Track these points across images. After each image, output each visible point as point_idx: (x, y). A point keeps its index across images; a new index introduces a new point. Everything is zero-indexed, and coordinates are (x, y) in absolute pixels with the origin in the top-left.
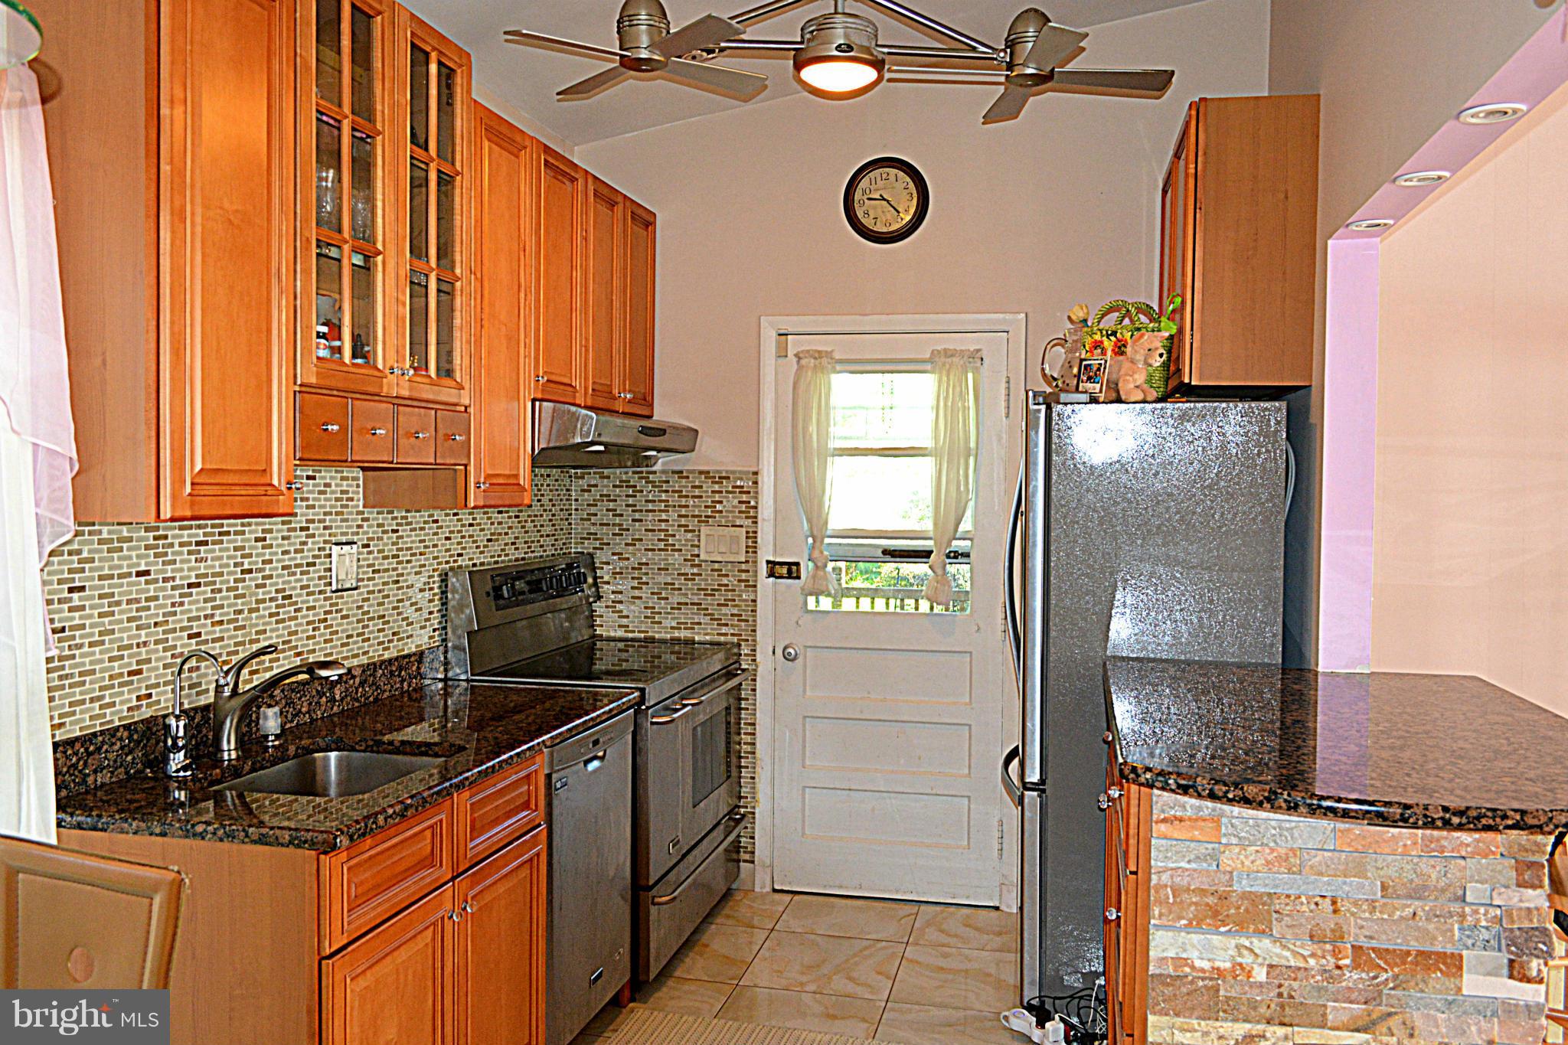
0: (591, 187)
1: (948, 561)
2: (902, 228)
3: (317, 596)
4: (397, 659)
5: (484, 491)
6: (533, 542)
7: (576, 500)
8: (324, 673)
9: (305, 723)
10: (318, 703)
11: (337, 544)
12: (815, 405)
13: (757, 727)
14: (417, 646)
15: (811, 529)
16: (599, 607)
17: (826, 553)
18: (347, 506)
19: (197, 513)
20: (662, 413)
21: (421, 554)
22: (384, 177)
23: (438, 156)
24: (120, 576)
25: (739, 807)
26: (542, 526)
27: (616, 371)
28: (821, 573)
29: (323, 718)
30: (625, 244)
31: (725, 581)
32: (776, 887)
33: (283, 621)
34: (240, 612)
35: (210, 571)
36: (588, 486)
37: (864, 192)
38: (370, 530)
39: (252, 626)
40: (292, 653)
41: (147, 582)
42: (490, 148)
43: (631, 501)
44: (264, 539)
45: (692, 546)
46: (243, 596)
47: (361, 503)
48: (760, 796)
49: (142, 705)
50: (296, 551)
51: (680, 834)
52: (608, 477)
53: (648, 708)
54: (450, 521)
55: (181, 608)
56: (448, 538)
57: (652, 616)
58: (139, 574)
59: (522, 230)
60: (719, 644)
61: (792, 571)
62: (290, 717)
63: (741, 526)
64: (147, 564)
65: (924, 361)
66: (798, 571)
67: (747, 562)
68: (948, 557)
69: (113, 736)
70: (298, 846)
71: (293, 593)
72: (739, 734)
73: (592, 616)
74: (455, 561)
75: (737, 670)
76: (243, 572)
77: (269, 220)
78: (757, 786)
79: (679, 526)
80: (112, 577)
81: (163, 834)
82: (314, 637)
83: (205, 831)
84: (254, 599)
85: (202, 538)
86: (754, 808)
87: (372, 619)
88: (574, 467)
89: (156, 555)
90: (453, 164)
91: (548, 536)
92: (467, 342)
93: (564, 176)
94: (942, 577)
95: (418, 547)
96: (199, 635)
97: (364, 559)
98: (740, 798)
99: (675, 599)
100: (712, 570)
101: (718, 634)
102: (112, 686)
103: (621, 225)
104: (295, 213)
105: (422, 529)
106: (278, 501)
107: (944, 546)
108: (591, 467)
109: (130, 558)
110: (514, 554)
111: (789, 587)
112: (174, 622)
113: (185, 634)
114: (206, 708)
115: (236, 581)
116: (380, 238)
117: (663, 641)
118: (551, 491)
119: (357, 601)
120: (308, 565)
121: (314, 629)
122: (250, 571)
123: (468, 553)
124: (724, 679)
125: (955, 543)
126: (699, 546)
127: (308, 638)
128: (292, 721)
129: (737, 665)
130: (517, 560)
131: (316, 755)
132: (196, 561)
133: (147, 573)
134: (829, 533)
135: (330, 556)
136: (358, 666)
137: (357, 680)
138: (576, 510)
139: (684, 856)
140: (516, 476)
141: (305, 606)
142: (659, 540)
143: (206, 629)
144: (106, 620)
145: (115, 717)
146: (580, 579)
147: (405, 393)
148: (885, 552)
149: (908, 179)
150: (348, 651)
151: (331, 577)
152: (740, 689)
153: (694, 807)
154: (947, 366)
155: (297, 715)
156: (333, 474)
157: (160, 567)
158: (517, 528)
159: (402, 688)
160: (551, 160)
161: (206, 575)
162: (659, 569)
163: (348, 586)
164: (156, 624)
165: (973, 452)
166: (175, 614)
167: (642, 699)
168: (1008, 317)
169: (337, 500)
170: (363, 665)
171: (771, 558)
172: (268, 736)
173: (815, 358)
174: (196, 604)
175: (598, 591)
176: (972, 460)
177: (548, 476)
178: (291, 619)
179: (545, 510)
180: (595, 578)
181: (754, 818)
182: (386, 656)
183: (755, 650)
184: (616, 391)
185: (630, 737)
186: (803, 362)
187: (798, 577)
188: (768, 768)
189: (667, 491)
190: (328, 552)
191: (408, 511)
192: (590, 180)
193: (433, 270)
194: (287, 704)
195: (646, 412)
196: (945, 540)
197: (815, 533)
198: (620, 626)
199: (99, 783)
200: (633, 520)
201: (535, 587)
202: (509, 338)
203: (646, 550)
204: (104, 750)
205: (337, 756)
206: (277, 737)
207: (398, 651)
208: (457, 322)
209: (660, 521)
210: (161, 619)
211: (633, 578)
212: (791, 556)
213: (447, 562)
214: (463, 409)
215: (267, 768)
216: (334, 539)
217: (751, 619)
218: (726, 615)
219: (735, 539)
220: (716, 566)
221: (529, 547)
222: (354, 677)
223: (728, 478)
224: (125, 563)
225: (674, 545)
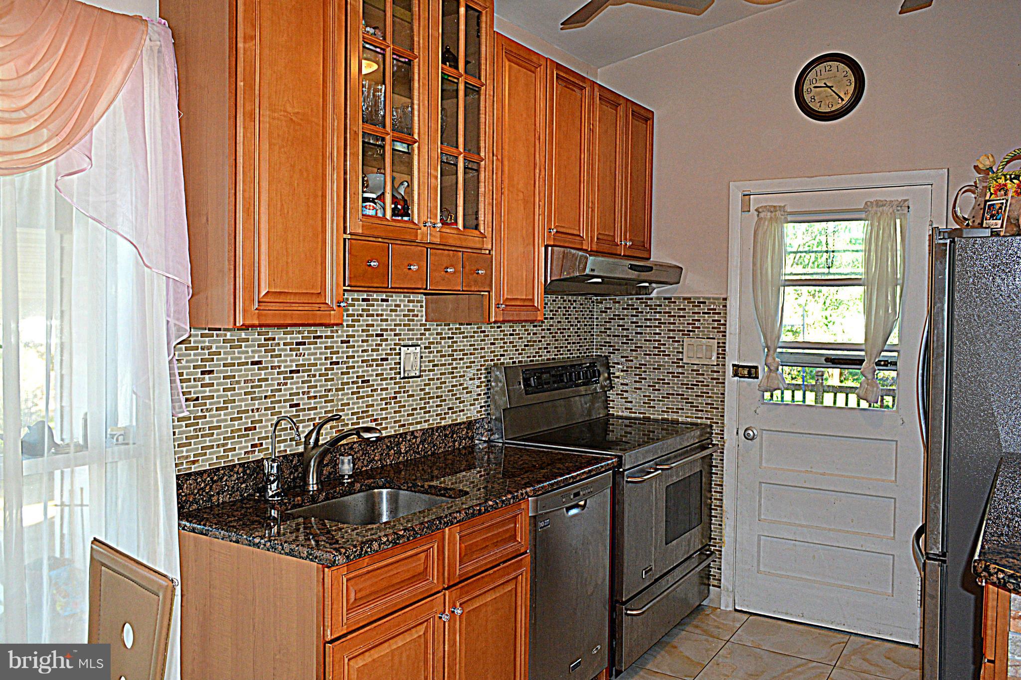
0: (597, 94)
1: (876, 368)
2: (842, 107)
3: (389, 381)
4: (450, 426)
5: (503, 310)
6: (562, 347)
7: (597, 318)
8: (366, 435)
9: (378, 467)
10: (388, 454)
11: (404, 346)
12: (770, 248)
13: (724, 487)
14: (467, 418)
15: (766, 342)
16: (611, 394)
17: (777, 359)
18: (413, 320)
19: (262, 322)
20: (657, 256)
21: (471, 354)
22: (419, 88)
23: (466, 72)
24: (239, 364)
25: (710, 545)
26: (569, 336)
27: (618, 225)
28: (773, 374)
29: (391, 465)
30: (627, 134)
31: (701, 378)
32: (737, 608)
33: (363, 397)
34: (330, 390)
35: (307, 363)
36: (605, 308)
37: (811, 82)
38: (430, 337)
39: (338, 400)
40: (369, 419)
41: (259, 369)
42: (510, 67)
43: (635, 319)
44: (348, 342)
45: (678, 352)
46: (332, 380)
47: (424, 319)
48: (725, 539)
49: (255, 451)
50: (373, 350)
51: (653, 564)
52: (619, 302)
53: (625, 470)
54: (495, 331)
55: (285, 387)
56: (492, 344)
57: (648, 402)
58: (253, 363)
59: (538, 125)
60: (696, 424)
61: (752, 372)
62: (365, 462)
63: (714, 339)
64: (259, 357)
65: (860, 210)
66: (757, 373)
67: (718, 365)
68: (878, 364)
69: (232, 471)
70: (311, 560)
71: (370, 378)
72: (711, 491)
73: (607, 401)
74: (498, 360)
75: (709, 444)
76: (331, 363)
77: (324, 119)
78: (724, 531)
79: (668, 338)
80: (233, 364)
81: (237, 542)
82: (387, 409)
83: (260, 542)
84: (340, 382)
85: (301, 340)
86: (721, 547)
87: (432, 398)
88: (596, 295)
89: (266, 351)
90: (480, 78)
91: (574, 343)
92: (489, 204)
93: (574, 86)
94: (872, 381)
95: (468, 349)
96: (298, 405)
97: (426, 357)
98: (710, 539)
99: (665, 390)
100: (692, 370)
101: (696, 417)
102: (234, 437)
103: (623, 120)
104: (346, 114)
105: (471, 337)
106: (330, 314)
107: (874, 356)
108: (608, 295)
109: (247, 352)
110: (546, 356)
111: (749, 384)
112: (279, 396)
113: (288, 404)
114: (300, 455)
115: (326, 369)
116: (416, 131)
117: (656, 420)
118: (576, 311)
119: (420, 385)
120: (382, 360)
121: (386, 404)
122: (337, 363)
123: (509, 355)
124: (699, 450)
125: (883, 354)
126: (682, 353)
127: (382, 409)
128: (367, 466)
129: (709, 441)
130: (548, 359)
131: (376, 490)
132: (296, 355)
133: (260, 363)
134: (780, 344)
135: (400, 354)
136: (420, 430)
137: (419, 440)
138: (597, 325)
139: (656, 580)
140: (532, 300)
141: (379, 388)
142: (654, 348)
143: (304, 402)
144: (229, 393)
145: (234, 458)
146: (596, 374)
147: (438, 241)
148: (827, 360)
149: (848, 69)
150: (412, 419)
151: (400, 368)
152: (711, 459)
153: (667, 544)
154: (879, 214)
155: (371, 461)
156: (402, 298)
157: (269, 359)
158: (549, 337)
159: (454, 446)
160: (562, 74)
161: (304, 365)
162: (654, 369)
163: (413, 374)
164: (266, 397)
165: (900, 282)
166: (280, 390)
167: (620, 464)
168: (933, 172)
169: (405, 316)
170: (424, 429)
171: (736, 363)
172: (344, 476)
173: (771, 212)
174: (295, 384)
175: (611, 383)
176: (899, 288)
177: (575, 301)
178: (368, 396)
179: (572, 325)
180: (609, 374)
181: (721, 555)
182: (443, 423)
183: (723, 431)
184: (617, 240)
185: (609, 491)
186: (762, 215)
187: (757, 378)
188: (732, 517)
189: (660, 313)
190: (398, 351)
191: (461, 324)
192: (596, 89)
193: (461, 153)
194: (363, 453)
195: (646, 256)
196: (875, 352)
197: (769, 344)
198: (626, 409)
199: (221, 501)
200: (636, 333)
201: (558, 378)
202: (526, 202)
203: (645, 354)
204: (224, 479)
205: (387, 492)
206: (350, 477)
207: (452, 421)
208: (482, 190)
209: (654, 334)
210: (269, 393)
211: (635, 375)
212: (751, 361)
213: (492, 360)
214: (487, 252)
215: (337, 498)
216: (402, 343)
217: (720, 407)
218: (702, 403)
219: (709, 347)
220: (695, 367)
221: (559, 351)
222: (416, 437)
223: (705, 303)
224: (243, 356)
225: (665, 351)
